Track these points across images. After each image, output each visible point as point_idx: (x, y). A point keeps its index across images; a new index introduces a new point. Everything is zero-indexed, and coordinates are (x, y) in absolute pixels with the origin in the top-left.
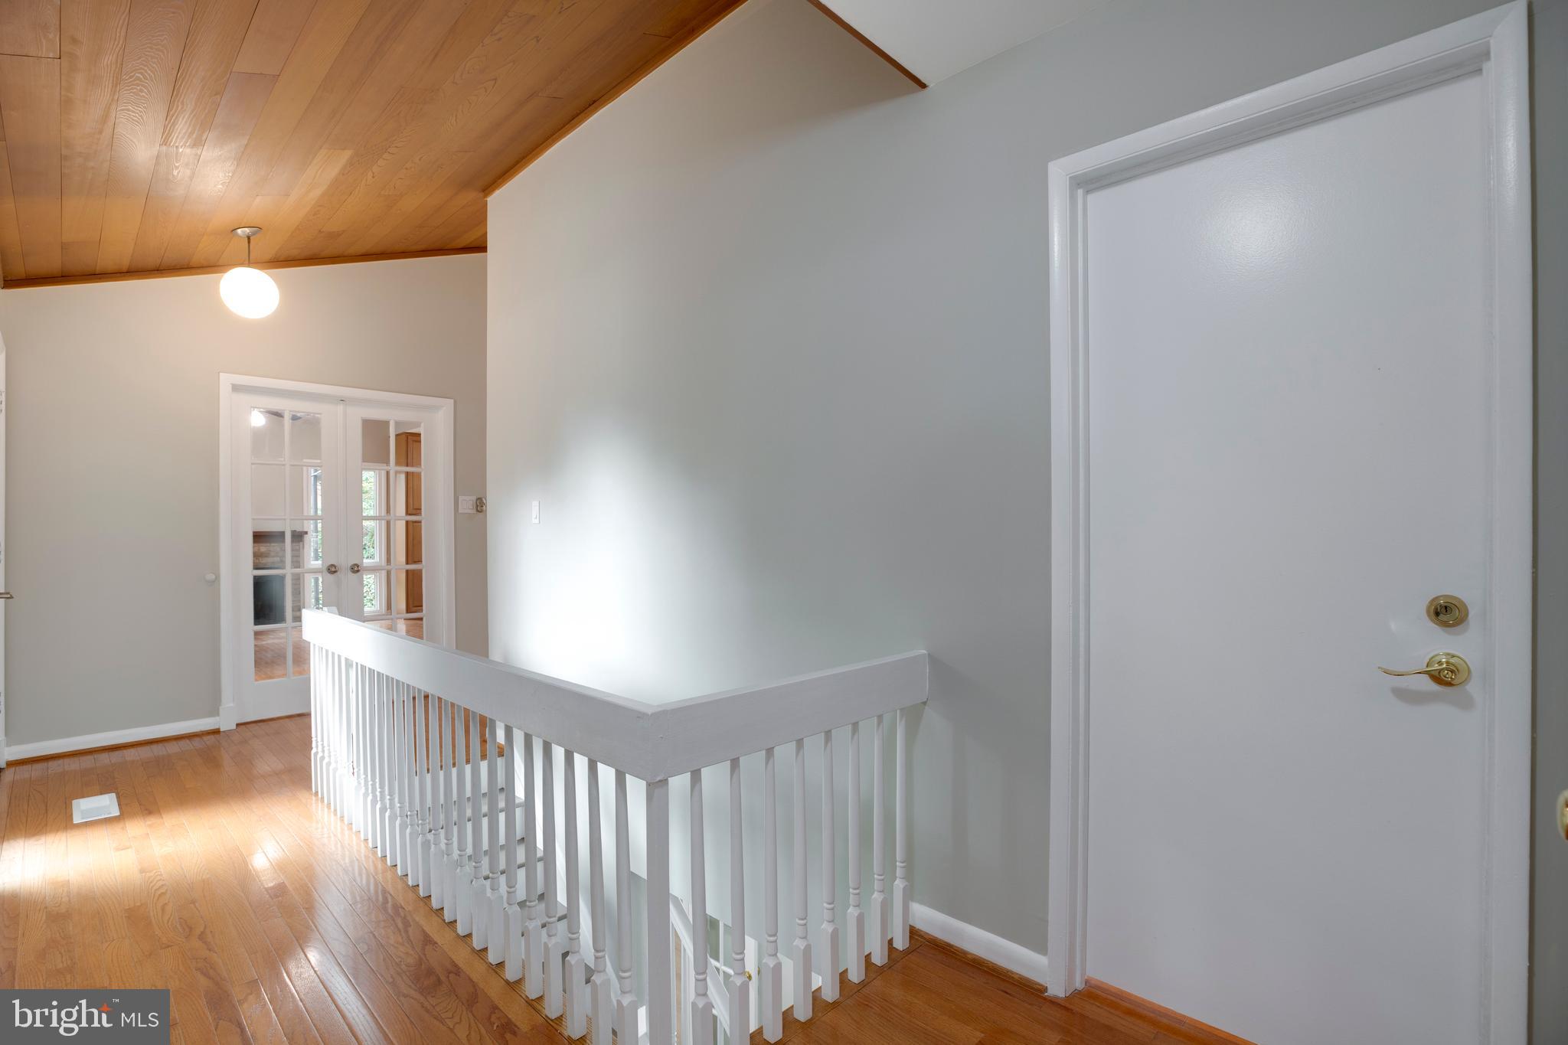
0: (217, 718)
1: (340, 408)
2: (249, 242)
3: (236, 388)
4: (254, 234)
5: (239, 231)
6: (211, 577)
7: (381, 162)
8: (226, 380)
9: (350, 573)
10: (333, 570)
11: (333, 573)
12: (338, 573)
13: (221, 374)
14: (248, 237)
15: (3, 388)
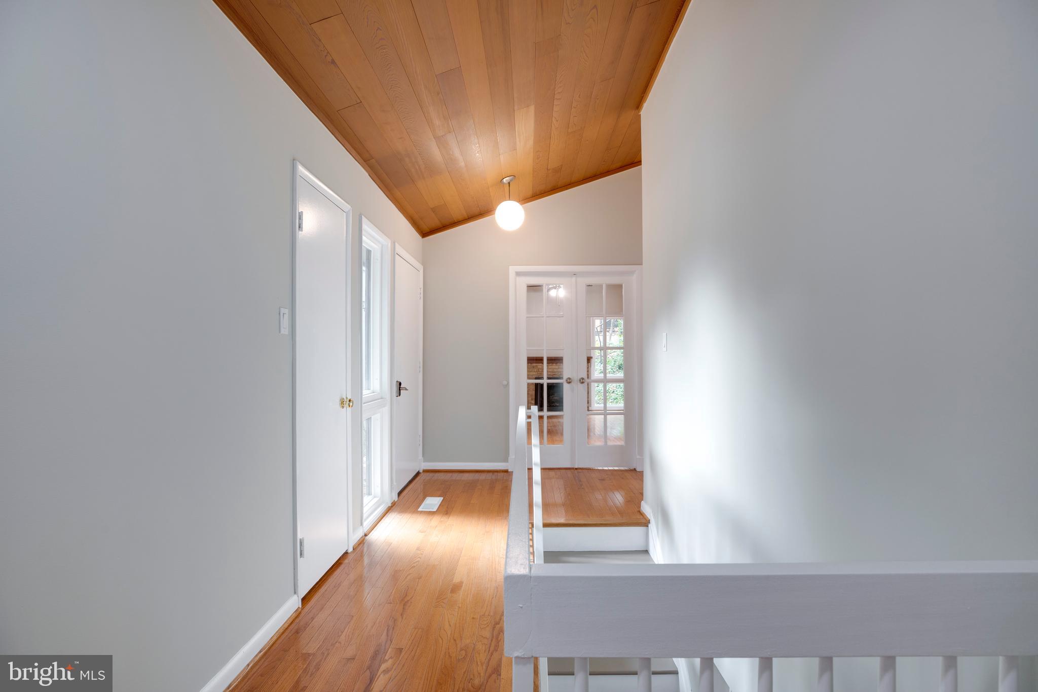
0: (507, 463)
1: (574, 279)
2: (509, 186)
3: (518, 274)
4: (511, 180)
5: (504, 180)
6: (505, 383)
7: (556, 109)
8: (512, 270)
9: (579, 383)
10: (569, 381)
11: (569, 383)
12: (572, 383)
13: (510, 267)
14: (509, 183)
15: (422, 286)
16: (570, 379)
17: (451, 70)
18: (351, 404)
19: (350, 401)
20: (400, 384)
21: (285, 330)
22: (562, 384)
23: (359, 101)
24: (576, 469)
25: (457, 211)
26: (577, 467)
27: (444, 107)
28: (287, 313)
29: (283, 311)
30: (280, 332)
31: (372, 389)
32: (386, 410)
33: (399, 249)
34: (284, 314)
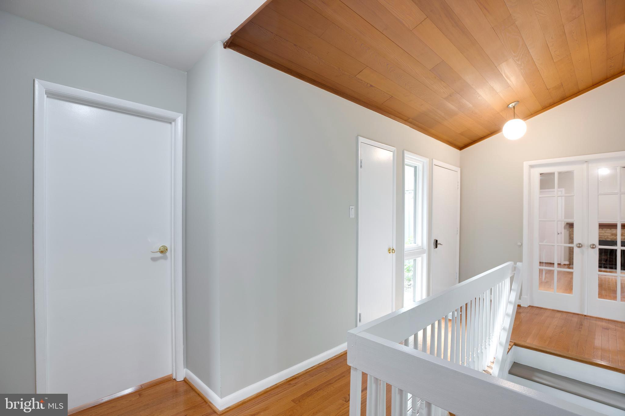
1: (585, 165)
2: (514, 109)
3: (532, 166)
4: (515, 105)
5: (509, 105)
6: (519, 244)
8: (526, 164)
9: (589, 248)
10: (580, 246)
11: (579, 247)
12: (583, 248)
13: (524, 162)
14: (514, 107)
15: (459, 181)
16: (580, 244)
17: (438, 64)
18: (393, 251)
19: (393, 250)
20: (437, 241)
21: (352, 216)
22: (573, 248)
23: (391, 97)
24: (585, 316)
25: (479, 131)
26: (586, 314)
27: (442, 82)
28: (354, 208)
29: (351, 207)
30: (349, 217)
31: (417, 243)
32: (425, 256)
33: (435, 162)
34: (352, 209)
